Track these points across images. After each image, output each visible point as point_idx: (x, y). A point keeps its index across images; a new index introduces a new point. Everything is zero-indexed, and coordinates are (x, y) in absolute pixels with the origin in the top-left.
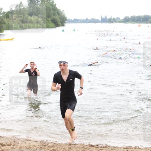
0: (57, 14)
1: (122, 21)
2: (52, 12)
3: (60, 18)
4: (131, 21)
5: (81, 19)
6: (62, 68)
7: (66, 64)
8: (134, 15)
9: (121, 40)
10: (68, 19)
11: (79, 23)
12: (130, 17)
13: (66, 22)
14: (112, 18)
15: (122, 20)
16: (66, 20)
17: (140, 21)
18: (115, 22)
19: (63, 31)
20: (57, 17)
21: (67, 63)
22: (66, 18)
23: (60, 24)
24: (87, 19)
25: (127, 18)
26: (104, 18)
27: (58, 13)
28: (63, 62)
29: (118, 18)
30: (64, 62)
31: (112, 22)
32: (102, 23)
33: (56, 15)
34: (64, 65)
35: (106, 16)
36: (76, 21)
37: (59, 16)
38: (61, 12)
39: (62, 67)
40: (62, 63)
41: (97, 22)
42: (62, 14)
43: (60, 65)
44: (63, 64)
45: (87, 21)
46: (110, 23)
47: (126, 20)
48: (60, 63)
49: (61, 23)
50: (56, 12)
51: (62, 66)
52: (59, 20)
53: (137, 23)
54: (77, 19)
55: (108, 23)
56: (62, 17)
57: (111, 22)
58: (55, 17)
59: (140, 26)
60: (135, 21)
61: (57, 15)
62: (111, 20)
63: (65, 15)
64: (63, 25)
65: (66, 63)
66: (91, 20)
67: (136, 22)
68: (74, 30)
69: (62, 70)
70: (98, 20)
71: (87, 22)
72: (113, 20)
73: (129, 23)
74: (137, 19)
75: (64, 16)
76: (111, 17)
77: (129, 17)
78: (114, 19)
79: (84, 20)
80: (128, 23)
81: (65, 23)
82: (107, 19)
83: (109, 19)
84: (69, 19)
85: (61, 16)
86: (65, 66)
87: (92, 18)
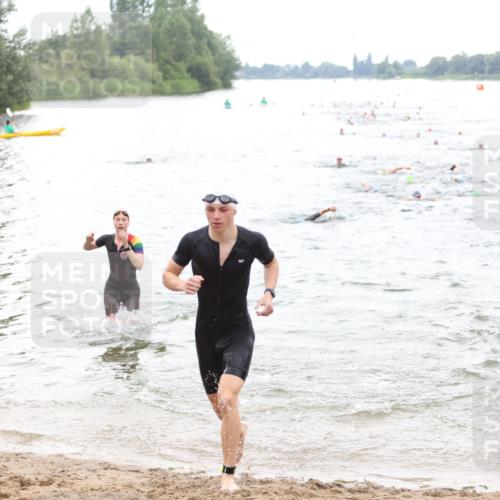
0: (206, 47)
1: (424, 71)
2: (190, 42)
3: (216, 63)
4: (453, 72)
5: (288, 66)
6: (217, 219)
7: (232, 205)
8: (463, 53)
9: (418, 136)
10: (243, 65)
11: (283, 77)
12: (449, 59)
13: (238, 74)
14: (391, 62)
15: (422, 68)
16: (237, 67)
17: (482, 72)
18: (399, 74)
19: (228, 105)
20: (208, 59)
21: (236, 202)
22: (238, 63)
23: (218, 81)
24: (306, 66)
25: (441, 63)
26: (362, 62)
27: (209, 44)
29: (409, 63)
30: (224, 200)
31: (391, 76)
32: (355, 78)
33: (204, 53)
34: (222, 210)
35: (369, 57)
36: (269, 72)
37: (213, 54)
38: (220, 43)
39: (217, 214)
40: (217, 202)
41: (339, 76)
42: (224, 49)
43: (211, 210)
44: (218, 205)
45: (305, 72)
46: (385, 78)
47: (438, 70)
48: (210, 199)
49: (222, 78)
50: (205, 40)
51: (217, 211)
52: (213, 69)
53: (473, 78)
54: (275, 64)
55: (378, 77)
56: (224, 58)
57: (386, 75)
58: (199, 59)
59: (481, 88)
60: (466, 73)
61: (207, 53)
62: (387, 70)
63: (233, 51)
64: (227, 86)
65: (231, 201)
66: (320, 67)
67: (471, 75)
68: (264, 102)
69: (217, 224)
70: (345, 68)
71: (308, 75)
72: (393, 70)
73: (447, 78)
74: (472, 65)
75: (230, 54)
76: (387, 58)
77: (445, 59)
78: (396, 65)
79: (296, 67)
80: (442, 79)
81: (235, 78)
82: (373, 65)
83: (378, 65)
84: (247, 66)
85: (221, 55)
86: (228, 212)
87: (323, 64)
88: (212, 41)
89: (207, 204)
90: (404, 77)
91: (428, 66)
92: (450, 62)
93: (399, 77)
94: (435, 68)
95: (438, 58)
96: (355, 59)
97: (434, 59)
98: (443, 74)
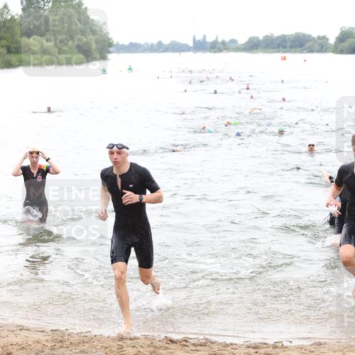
1: (242, 47)
4: (264, 48)
5: (147, 44)
6: (115, 159)
7: (125, 150)
8: (272, 34)
12: (261, 38)
13: (111, 49)
14: (220, 40)
16: (111, 45)
17: (285, 47)
18: (225, 49)
21: (127, 148)
22: (111, 41)
24: (160, 44)
25: (255, 41)
26: (199, 41)
28: (117, 145)
29: (233, 41)
30: (120, 147)
31: (220, 50)
32: (195, 52)
34: (119, 153)
35: (204, 37)
36: (133, 48)
39: (116, 156)
40: (115, 148)
41: (183, 51)
43: (112, 153)
44: (116, 151)
45: (159, 48)
46: (215, 52)
47: (253, 46)
48: (111, 147)
51: (115, 154)
55: (210, 52)
60: (273, 48)
62: (218, 46)
63: (108, 33)
64: (103, 58)
65: (124, 147)
66: (169, 44)
67: (277, 50)
69: (116, 163)
70: (187, 45)
71: (161, 50)
72: (221, 46)
73: (260, 52)
74: (277, 42)
76: (217, 38)
77: (258, 38)
78: (223, 43)
79: (153, 45)
80: (256, 52)
82: (207, 43)
83: (211, 43)
87: (172, 42)
89: (109, 150)
91: (246, 43)
92: (262, 40)
93: (225, 51)
94: (251, 45)
95: (254, 37)
96: (194, 38)
97: (250, 38)
98: (257, 49)
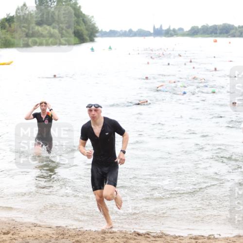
0: (82, 22)
1: (187, 33)
3: (87, 29)
4: (202, 34)
5: (121, 31)
7: (99, 108)
8: (207, 25)
10: (100, 30)
11: (118, 36)
12: (200, 27)
13: (97, 35)
14: (171, 29)
15: (186, 31)
16: (97, 31)
17: (216, 33)
18: (175, 35)
19: (92, 50)
20: (82, 28)
21: (101, 107)
22: (97, 29)
23: (88, 38)
24: (130, 31)
25: (196, 29)
26: (157, 29)
27: (83, 20)
28: (94, 105)
29: (181, 29)
30: (96, 106)
31: (172, 36)
32: (154, 37)
33: (81, 25)
34: (95, 110)
35: (161, 26)
36: (112, 34)
37: (85, 25)
38: (89, 20)
39: (93, 112)
40: (93, 107)
41: (146, 36)
42: (91, 22)
43: (90, 111)
45: (130, 34)
46: (168, 37)
47: (195, 32)
49: (90, 37)
50: (81, 18)
52: (85, 32)
53: (211, 37)
54: (115, 30)
55: (165, 36)
56: (91, 27)
57: (169, 35)
58: (79, 28)
59: (216, 41)
60: (208, 34)
61: (82, 24)
62: (170, 33)
63: (95, 23)
64: (92, 40)
65: (99, 106)
66: (137, 31)
67: (210, 35)
68: (110, 48)
69: (93, 118)
70: (149, 32)
71: (131, 35)
72: (173, 32)
73: (199, 37)
74: (211, 30)
75: (93, 25)
76: (170, 27)
77: (197, 27)
78: (174, 30)
79: (125, 32)
80: (195, 37)
81: (95, 36)
82: (163, 30)
83: (166, 30)
84: (102, 30)
85: (90, 25)
86: (98, 112)
87: (139, 30)
88: (85, 19)
89: (88, 108)
90: (178, 36)
91: (189, 31)
92: (200, 29)
94: (193, 32)
95: (195, 27)
96: (154, 27)
97: (192, 27)
98: (197, 35)
